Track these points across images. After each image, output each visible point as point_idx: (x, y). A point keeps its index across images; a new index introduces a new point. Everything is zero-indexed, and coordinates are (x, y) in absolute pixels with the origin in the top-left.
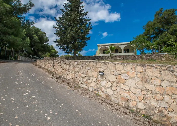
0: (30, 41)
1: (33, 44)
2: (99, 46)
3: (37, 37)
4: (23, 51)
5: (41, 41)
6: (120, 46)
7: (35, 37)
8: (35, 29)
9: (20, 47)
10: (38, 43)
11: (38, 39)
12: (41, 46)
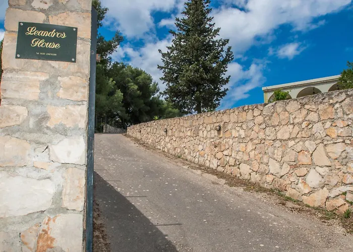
0: (122, 97)
1: (129, 100)
2: (268, 91)
3: (136, 87)
4: (113, 116)
5: (143, 94)
6: (316, 87)
7: (133, 87)
8: (132, 72)
9: (107, 109)
10: (139, 97)
11: (138, 90)
12: (144, 103)
